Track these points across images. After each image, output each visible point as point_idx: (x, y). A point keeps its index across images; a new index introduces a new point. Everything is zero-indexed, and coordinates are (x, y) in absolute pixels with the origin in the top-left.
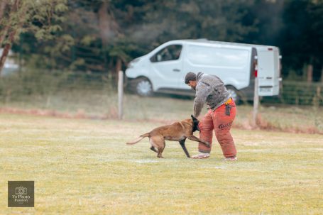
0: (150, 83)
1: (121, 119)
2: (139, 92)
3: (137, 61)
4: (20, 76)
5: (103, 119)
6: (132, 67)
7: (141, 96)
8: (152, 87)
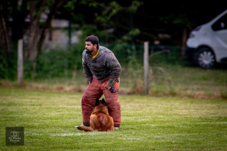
0: (213, 53)
1: (148, 93)
2: (201, 63)
3: (198, 30)
4: (69, 49)
5: (129, 94)
6: (193, 36)
7: (204, 68)
8: (214, 58)
